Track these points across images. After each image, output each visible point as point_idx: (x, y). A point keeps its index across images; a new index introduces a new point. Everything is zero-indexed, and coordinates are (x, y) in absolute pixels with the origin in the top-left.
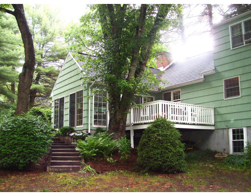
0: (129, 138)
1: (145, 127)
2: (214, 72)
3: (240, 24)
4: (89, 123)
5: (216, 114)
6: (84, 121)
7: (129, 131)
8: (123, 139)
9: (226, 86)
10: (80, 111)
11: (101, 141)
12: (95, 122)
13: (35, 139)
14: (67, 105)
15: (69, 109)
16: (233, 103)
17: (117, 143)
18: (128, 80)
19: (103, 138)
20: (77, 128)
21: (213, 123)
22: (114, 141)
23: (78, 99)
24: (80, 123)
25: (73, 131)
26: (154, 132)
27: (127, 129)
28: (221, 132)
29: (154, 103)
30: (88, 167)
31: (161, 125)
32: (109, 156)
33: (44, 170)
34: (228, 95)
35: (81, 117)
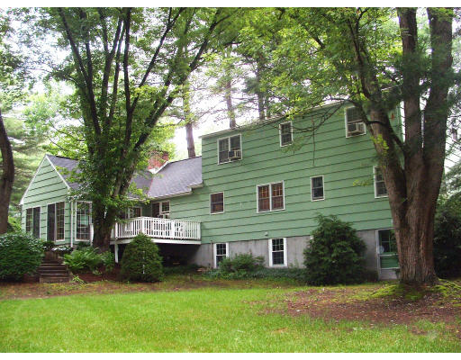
0: (113, 252)
1: (128, 241)
2: (202, 186)
3: (227, 140)
4: (71, 237)
5: (203, 229)
6: (66, 234)
7: (113, 246)
8: (108, 253)
9: (213, 201)
10: (61, 224)
11: (87, 255)
12: (78, 237)
13: (31, 253)
14: (44, 216)
15: (46, 215)
16: (217, 218)
17: (103, 257)
18: (112, 197)
19: (89, 252)
20: (57, 242)
21: (199, 237)
22: (99, 255)
23: (58, 211)
24: (61, 237)
25: (53, 245)
26: (135, 247)
27: (112, 243)
28: (206, 246)
29: (138, 219)
30: (77, 278)
31: (141, 240)
32: (95, 269)
33: (37, 280)
34: (214, 210)
35: (61, 230)
